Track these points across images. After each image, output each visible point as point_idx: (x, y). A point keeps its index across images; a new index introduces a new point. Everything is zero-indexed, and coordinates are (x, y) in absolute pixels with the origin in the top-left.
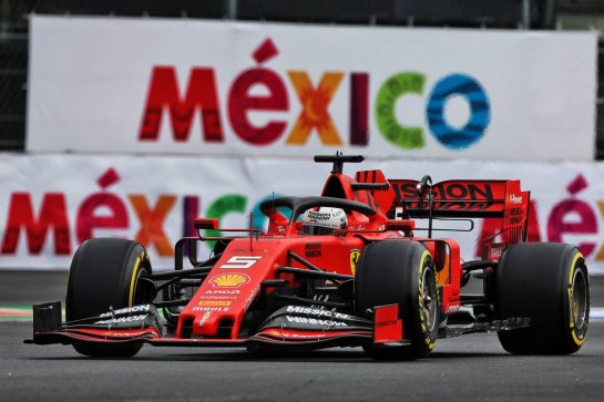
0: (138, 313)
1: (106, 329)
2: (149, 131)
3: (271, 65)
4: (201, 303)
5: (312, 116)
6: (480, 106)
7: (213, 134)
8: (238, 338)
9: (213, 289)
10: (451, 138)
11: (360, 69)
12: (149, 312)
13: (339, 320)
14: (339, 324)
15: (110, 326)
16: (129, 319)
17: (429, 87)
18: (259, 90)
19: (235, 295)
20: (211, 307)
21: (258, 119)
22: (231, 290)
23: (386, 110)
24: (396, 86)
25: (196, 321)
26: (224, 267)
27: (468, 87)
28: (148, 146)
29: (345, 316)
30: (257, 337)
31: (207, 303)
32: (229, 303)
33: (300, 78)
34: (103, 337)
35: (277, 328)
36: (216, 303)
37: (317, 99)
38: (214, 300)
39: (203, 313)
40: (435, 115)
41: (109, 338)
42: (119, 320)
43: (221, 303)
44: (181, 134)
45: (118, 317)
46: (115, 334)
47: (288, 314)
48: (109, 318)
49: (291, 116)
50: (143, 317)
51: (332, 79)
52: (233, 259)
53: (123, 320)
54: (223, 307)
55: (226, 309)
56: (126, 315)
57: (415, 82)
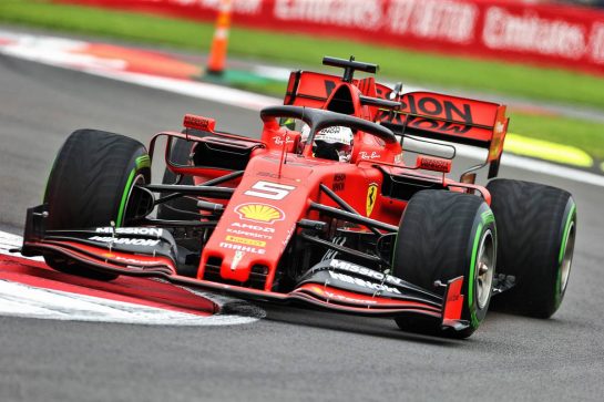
0: (147, 237)
1: (106, 249)
4: (228, 238)
8: (273, 290)
9: (242, 222)
12: (160, 238)
13: (391, 285)
14: (391, 290)
15: (110, 246)
16: (134, 241)
19: (269, 234)
20: (242, 245)
22: (264, 226)
25: (226, 261)
26: (249, 193)
29: (398, 281)
30: (296, 293)
31: (236, 239)
32: (263, 244)
34: (103, 260)
35: (321, 284)
36: (249, 241)
38: (244, 236)
39: (233, 252)
41: (110, 262)
42: (122, 241)
43: (253, 242)
45: (120, 236)
46: (118, 258)
47: (331, 269)
48: (109, 235)
50: (153, 243)
52: (260, 185)
53: (127, 241)
54: (257, 248)
55: (261, 252)
56: (131, 236)
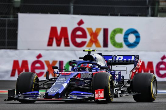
2: (50, 44)
3: (82, 26)
5: (93, 40)
6: (138, 37)
7: (67, 44)
10: (130, 45)
11: (106, 27)
17: (124, 32)
18: (79, 33)
21: (79, 40)
23: (113, 38)
24: (115, 32)
27: (135, 32)
28: (50, 48)
33: (90, 30)
37: (94, 35)
40: (126, 40)
44: (58, 44)
49: (88, 40)
51: (98, 30)
57: (120, 31)
